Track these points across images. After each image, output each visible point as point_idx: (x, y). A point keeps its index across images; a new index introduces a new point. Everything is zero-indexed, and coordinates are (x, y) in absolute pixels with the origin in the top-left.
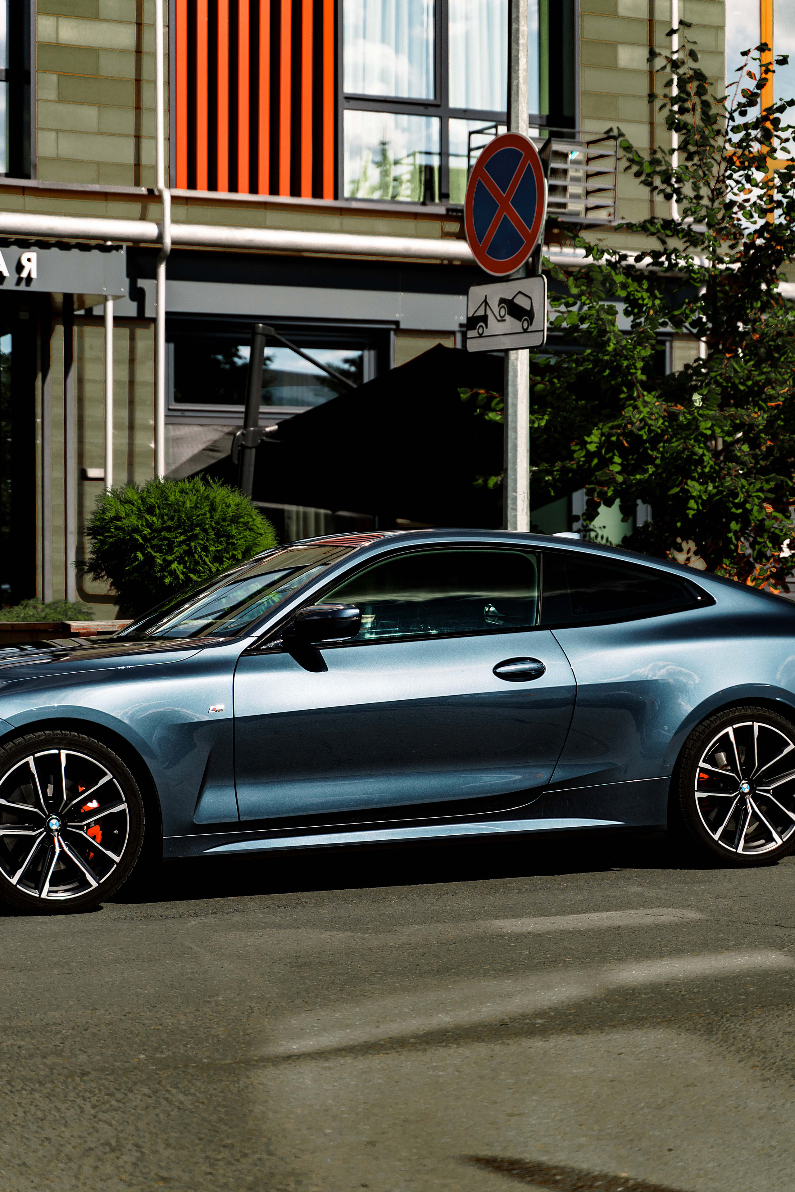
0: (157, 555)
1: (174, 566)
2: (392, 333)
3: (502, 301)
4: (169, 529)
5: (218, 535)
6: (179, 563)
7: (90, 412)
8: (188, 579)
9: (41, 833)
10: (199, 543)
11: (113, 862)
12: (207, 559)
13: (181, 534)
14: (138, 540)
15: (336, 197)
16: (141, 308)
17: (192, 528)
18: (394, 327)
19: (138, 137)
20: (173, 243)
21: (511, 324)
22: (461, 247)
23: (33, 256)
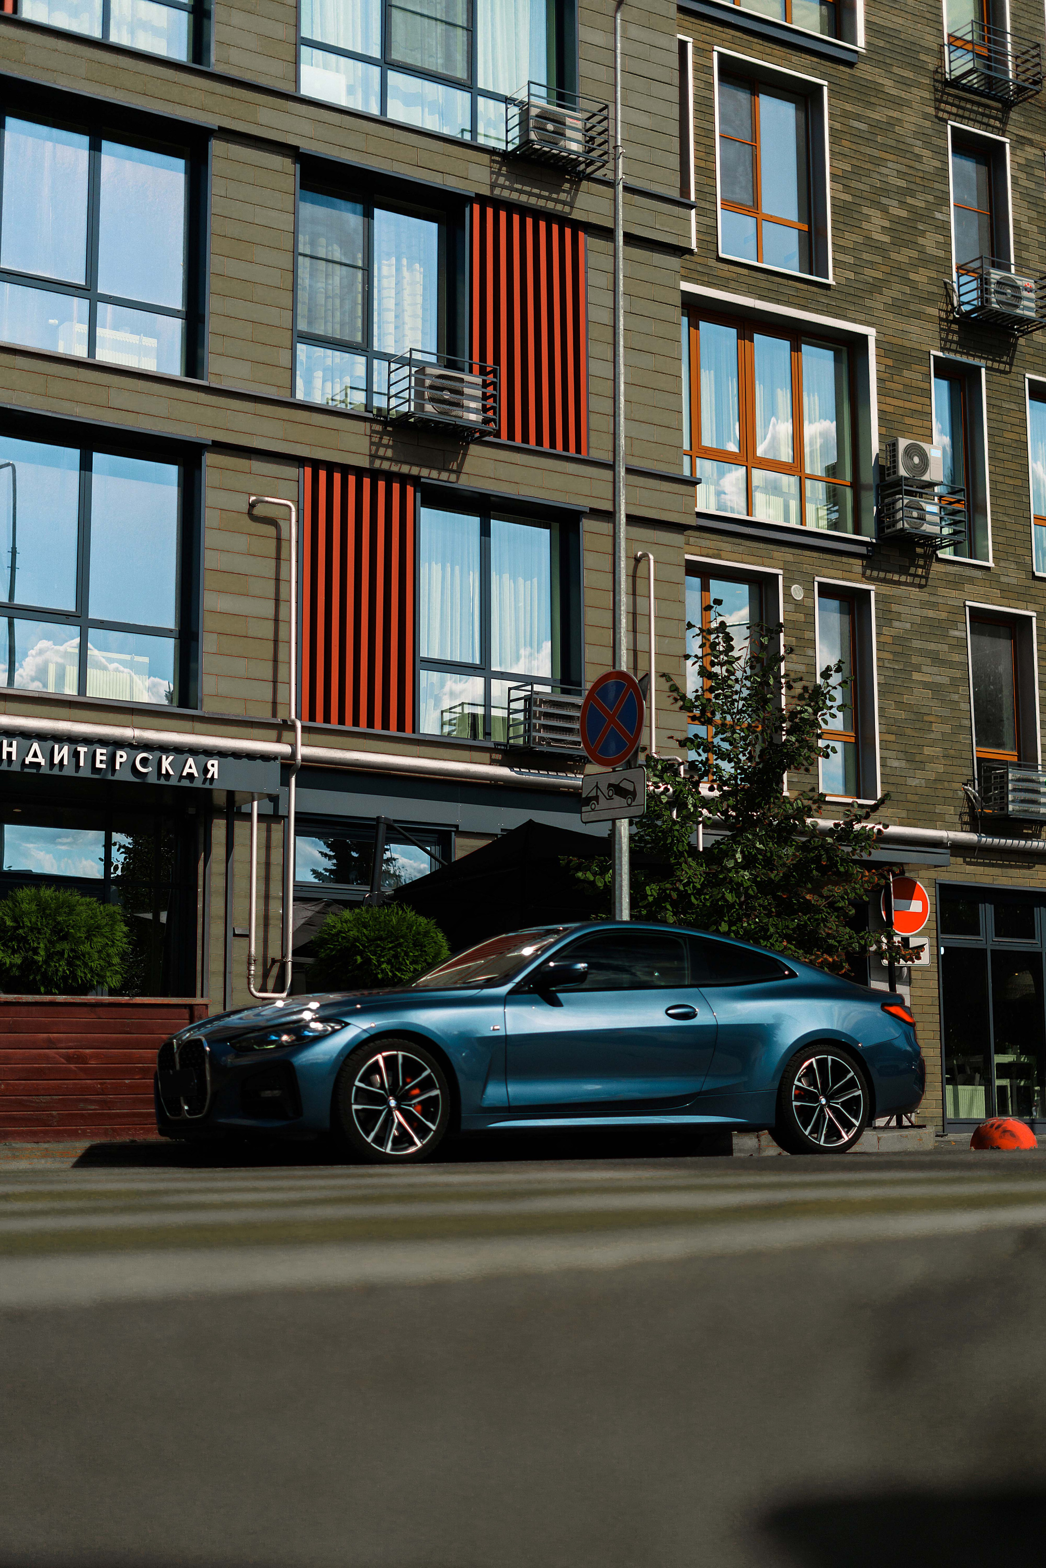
0: (374, 957)
1: (384, 966)
2: (453, 833)
3: (610, 785)
4: (381, 938)
5: (415, 945)
6: (388, 964)
7: (238, 884)
8: (395, 975)
9: (384, 1109)
10: (403, 950)
11: (431, 1130)
12: (408, 962)
13: (391, 942)
14: (359, 947)
15: (414, 732)
16: (276, 808)
17: (397, 939)
18: (455, 829)
19: (275, 682)
20: (303, 760)
21: (618, 801)
22: (504, 772)
23: (216, 762)
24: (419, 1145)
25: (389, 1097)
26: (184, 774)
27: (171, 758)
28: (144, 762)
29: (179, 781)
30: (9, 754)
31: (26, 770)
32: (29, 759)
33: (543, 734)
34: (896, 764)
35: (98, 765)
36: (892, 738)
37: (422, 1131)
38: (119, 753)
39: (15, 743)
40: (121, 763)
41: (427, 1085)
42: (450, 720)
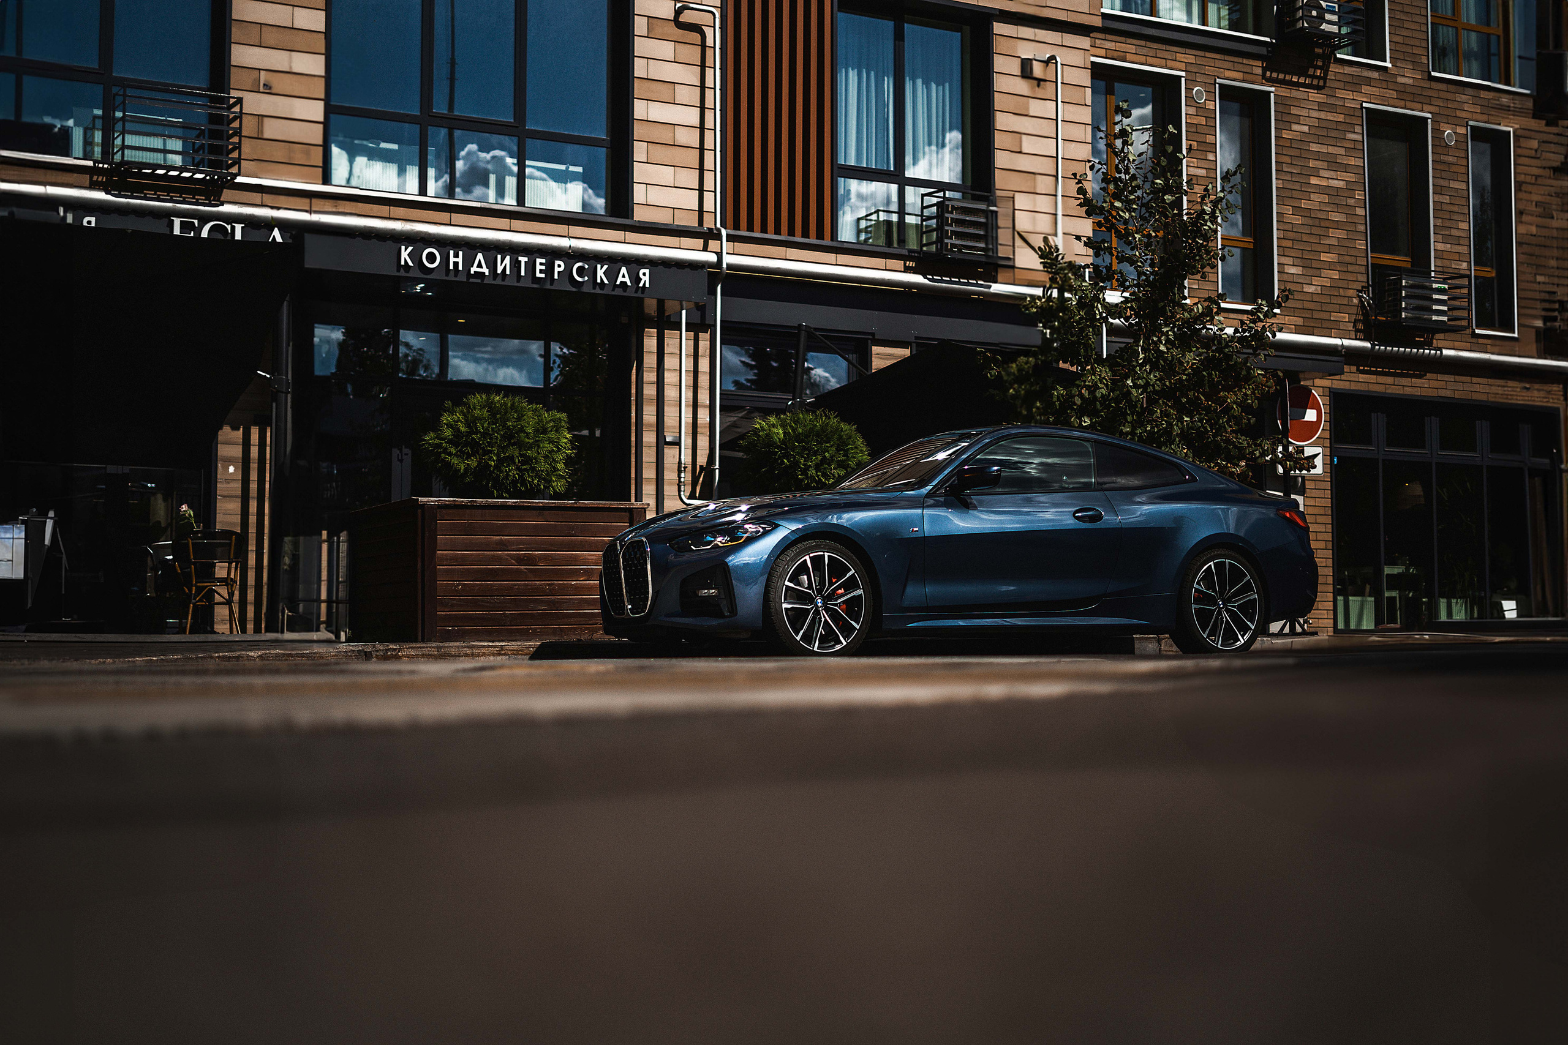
9: (813, 608)
11: (855, 629)
15: (832, 240)
16: (703, 316)
18: (871, 337)
19: (701, 190)
20: (728, 268)
22: (918, 279)
23: (647, 271)
24: (845, 643)
25: (816, 597)
26: (618, 283)
27: (606, 267)
28: (580, 271)
29: (613, 290)
30: (456, 264)
31: (471, 280)
32: (474, 269)
33: (954, 241)
34: (1293, 270)
35: (538, 275)
36: (1289, 244)
37: (847, 630)
38: (557, 262)
39: (461, 253)
40: (559, 272)
41: (850, 585)
42: (867, 227)
